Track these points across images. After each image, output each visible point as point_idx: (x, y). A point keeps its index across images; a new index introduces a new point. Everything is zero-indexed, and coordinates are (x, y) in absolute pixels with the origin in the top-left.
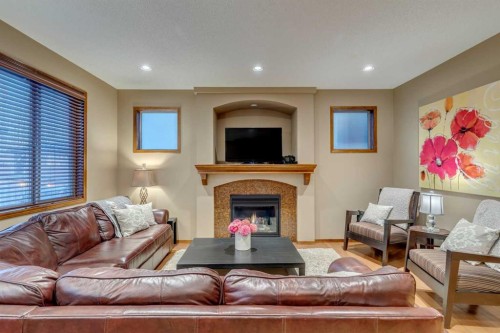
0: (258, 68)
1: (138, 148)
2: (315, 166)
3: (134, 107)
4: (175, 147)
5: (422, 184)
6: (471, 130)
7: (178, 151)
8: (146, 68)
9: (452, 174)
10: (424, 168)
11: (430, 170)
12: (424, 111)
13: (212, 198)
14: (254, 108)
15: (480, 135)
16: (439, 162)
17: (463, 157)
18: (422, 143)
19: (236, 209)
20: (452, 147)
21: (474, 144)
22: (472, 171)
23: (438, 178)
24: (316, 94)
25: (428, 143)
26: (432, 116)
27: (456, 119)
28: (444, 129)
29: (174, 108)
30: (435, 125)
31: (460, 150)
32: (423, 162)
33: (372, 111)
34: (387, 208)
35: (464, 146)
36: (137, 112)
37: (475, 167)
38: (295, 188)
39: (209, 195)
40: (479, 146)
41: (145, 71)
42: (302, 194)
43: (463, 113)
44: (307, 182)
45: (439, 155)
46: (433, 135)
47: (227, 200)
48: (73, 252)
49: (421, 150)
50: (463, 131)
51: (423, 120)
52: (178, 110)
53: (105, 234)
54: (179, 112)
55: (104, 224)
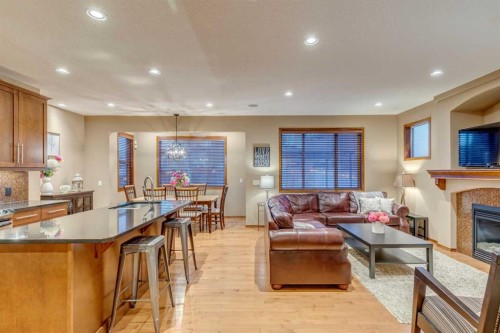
1: (409, 155)
3: (404, 126)
4: (427, 155)
7: (429, 158)
19: (479, 220)
29: (424, 120)
36: (408, 129)
52: (429, 120)
53: (352, 209)
54: (430, 122)
55: (353, 204)
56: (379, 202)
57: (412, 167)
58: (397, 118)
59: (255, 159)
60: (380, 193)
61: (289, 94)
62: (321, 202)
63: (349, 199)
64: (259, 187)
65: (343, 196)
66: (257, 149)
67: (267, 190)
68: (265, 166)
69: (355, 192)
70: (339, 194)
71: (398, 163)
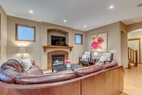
0: (65, 21)
2: (73, 47)
3: (16, 24)
5: (92, 51)
6: (101, 41)
7: (34, 41)
8: (31, 12)
9: (98, 48)
10: (92, 47)
11: (93, 48)
12: (92, 37)
13: (47, 56)
14: (57, 31)
15: (102, 42)
16: (95, 46)
17: (99, 45)
18: (92, 43)
19: (53, 59)
20: (98, 44)
21: (101, 43)
22: (101, 48)
23: (95, 49)
25: (93, 43)
26: (94, 38)
27: (98, 39)
28: (96, 40)
30: (94, 39)
31: (99, 44)
32: (92, 46)
33: (82, 35)
34: (86, 56)
35: (100, 44)
36: (17, 26)
37: (101, 47)
38: (68, 52)
39: (46, 55)
40: (102, 44)
42: (70, 54)
43: (100, 38)
45: (95, 45)
46: (94, 41)
47: (51, 56)
49: (91, 44)
50: (100, 41)
51: (92, 38)
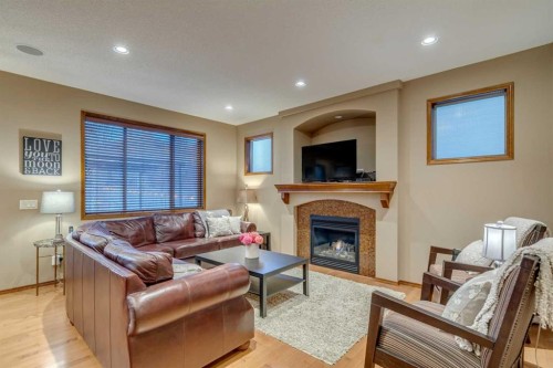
1: (249, 171)
2: (394, 184)
3: (244, 138)
4: (269, 170)
7: (271, 173)
8: (229, 108)
14: (339, 121)
19: (316, 230)
24: (402, 89)
29: (267, 134)
36: (248, 142)
38: (374, 212)
41: (228, 110)
42: (381, 219)
44: (385, 205)
47: (307, 220)
48: (167, 239)
52: (271, 135)
53: (198, 233)
54: (272, 137)
55: (199, 227)
56: (228, 221)
57: (253, 182)
58: (237, 129)
59: (24, 159)
60: (225, 211)
61: (122, 50)
62: (158, 228)
63: (194, 221)
64: (38, 212)
65: (186, 217)
66: (29, 141)
67: (58, 216)
68: (51, 172)
69: (200, 212)
70: (181, 215)
71: (237, 178)
